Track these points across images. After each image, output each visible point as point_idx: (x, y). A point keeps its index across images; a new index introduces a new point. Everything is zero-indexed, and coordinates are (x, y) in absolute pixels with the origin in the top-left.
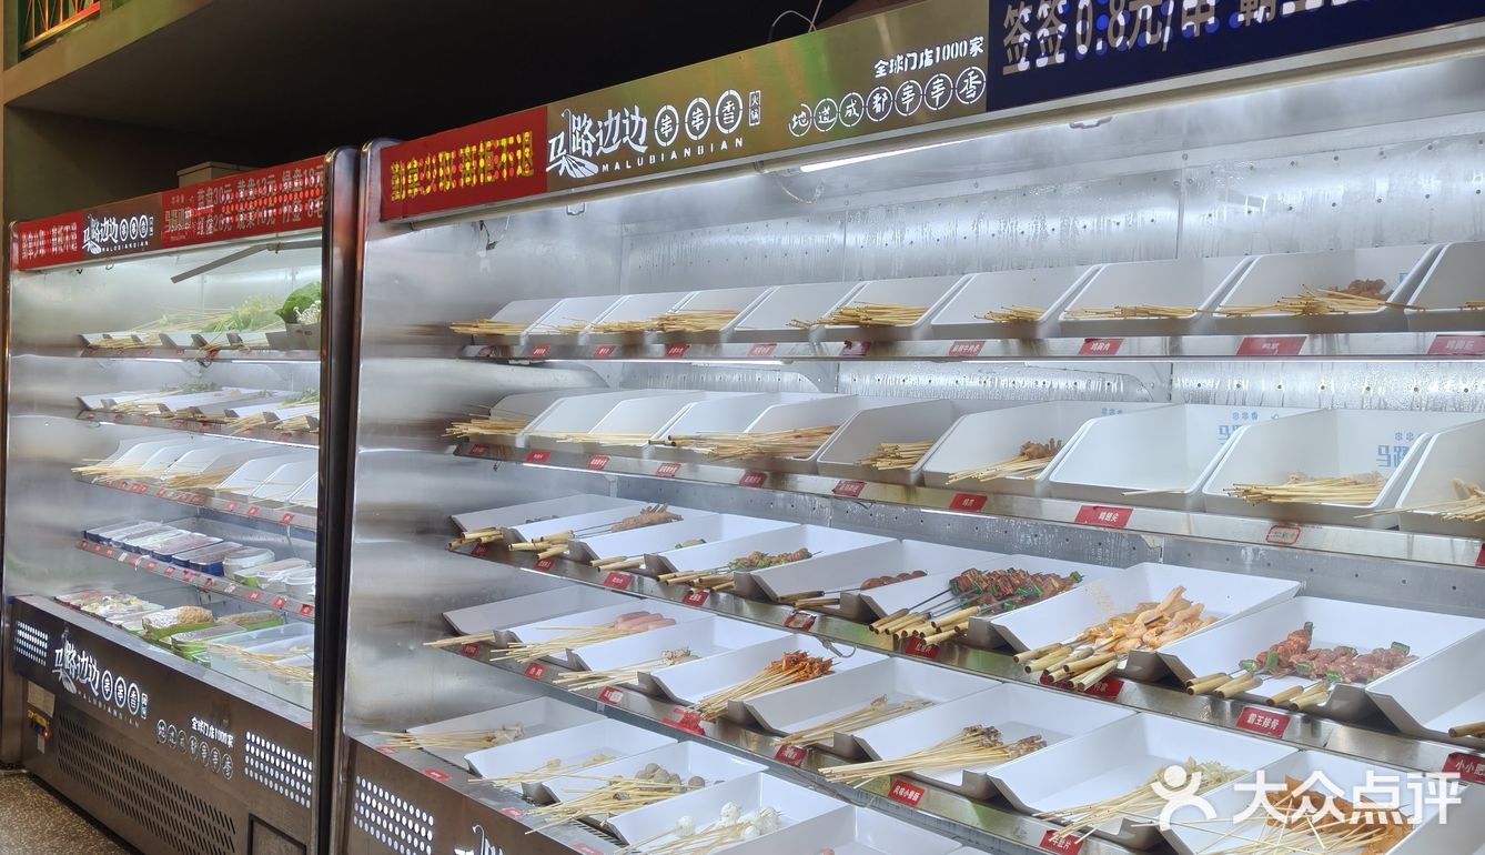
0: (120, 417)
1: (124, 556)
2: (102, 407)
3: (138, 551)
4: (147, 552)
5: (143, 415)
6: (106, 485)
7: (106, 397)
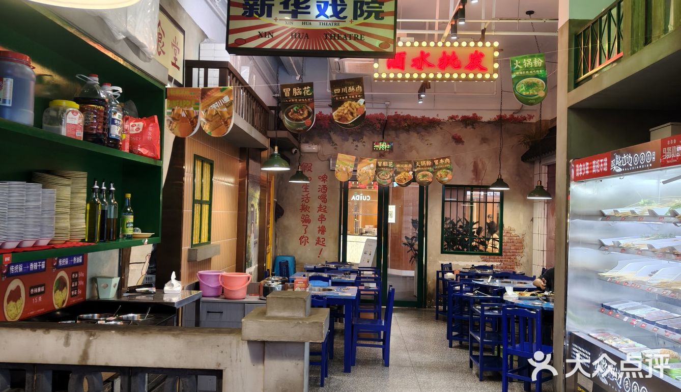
0: (624, 250)
1: (626, 319)
2: (613, 244)
3: (634, 317)
4: (640, 318)
5: (638, 250)
6: (616, 283)
7: (615, 240)
